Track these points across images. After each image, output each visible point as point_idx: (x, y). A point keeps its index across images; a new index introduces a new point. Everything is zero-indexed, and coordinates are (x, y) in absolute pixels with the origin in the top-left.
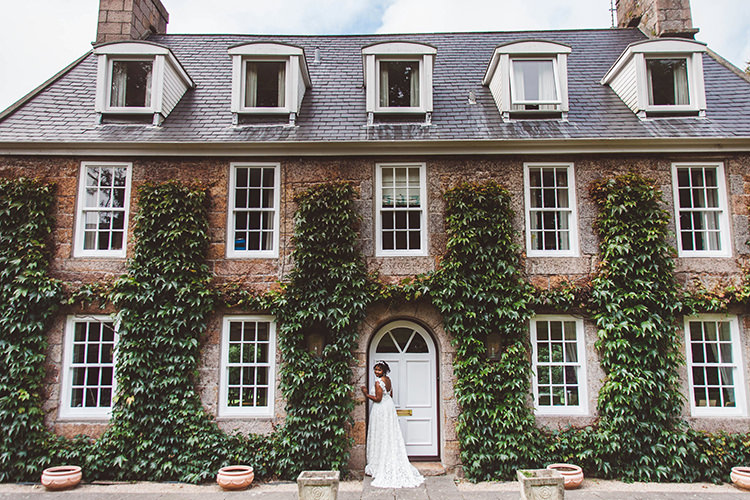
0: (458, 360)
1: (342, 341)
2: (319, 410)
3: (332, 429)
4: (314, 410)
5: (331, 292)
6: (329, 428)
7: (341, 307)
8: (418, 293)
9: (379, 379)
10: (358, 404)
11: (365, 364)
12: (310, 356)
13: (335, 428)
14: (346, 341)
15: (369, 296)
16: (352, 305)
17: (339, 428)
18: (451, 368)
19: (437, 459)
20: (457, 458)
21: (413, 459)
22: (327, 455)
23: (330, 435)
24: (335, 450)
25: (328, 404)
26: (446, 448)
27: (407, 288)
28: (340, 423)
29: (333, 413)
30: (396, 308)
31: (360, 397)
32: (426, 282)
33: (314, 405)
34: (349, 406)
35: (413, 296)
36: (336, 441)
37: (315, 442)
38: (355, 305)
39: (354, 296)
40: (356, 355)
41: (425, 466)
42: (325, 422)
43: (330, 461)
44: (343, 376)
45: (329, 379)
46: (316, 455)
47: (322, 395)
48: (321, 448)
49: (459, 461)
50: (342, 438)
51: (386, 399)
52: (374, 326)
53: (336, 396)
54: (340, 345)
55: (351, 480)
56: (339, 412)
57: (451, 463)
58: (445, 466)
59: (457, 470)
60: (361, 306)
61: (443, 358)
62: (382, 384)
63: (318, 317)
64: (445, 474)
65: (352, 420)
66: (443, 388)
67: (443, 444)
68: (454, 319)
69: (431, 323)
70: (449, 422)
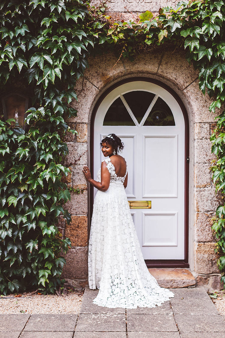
0: (218, 132)
1: (51, 103)
2: (19, 202)
3: (38, 227)
4: (13, 200)
5: (35, 31)
6: (34, 225)
7: (49, 52)
8: (163, 34)
9: (108, 159)
10: (77, 193)
11: (86, 138)
12: (7, 125)
13: (43, 224)
14: (58, 103)
15: (91, 37)
16: (66, 50)
17: (48, 226)
18: (207, 144)
19: (183, 264)
20: (212, 265)
21: (152, 264)
22: (33, 260)
23: (36, 234)
24: (43, 255)
25: (32, 192)
26: (198, 251)
27: (147, 25)
28: (51, 219)
29: (39, 204)
30: (131, 59)
31: (81, 182)
32: (175, 17)
33: (12, 194)
34: (63, 195)
35: (156, 37)
36: (45, 242)
37: (14, 244)
38: (70, 49)
39: (69, 36)
40: (75, 125)
41: (168, 275)
42: (29, 217)
43: (37, 269)
44: (54, 154)
45: (34, 159)
46: (17, 262)
47: (24, 180)
48: (24, 252)
49: (215, 268)
50: (54, 239)
51: (116, 186)
52: (100, 84)
53: (44, 180)
54: (50, 108)
55: (68, 293)
56: (49, 204)
57: (205, 271)
58: (195, 275)
59: (211, 280)
60: (79, 49)
61: (195, 130)
62: (111, 167)
63: (15, 67)
64: (196, 285)
65: (67, 214)
66: (194, 171)
67: (193, 246)
68: (215, 72)
69: (180, 81)
70: (202, 217)
